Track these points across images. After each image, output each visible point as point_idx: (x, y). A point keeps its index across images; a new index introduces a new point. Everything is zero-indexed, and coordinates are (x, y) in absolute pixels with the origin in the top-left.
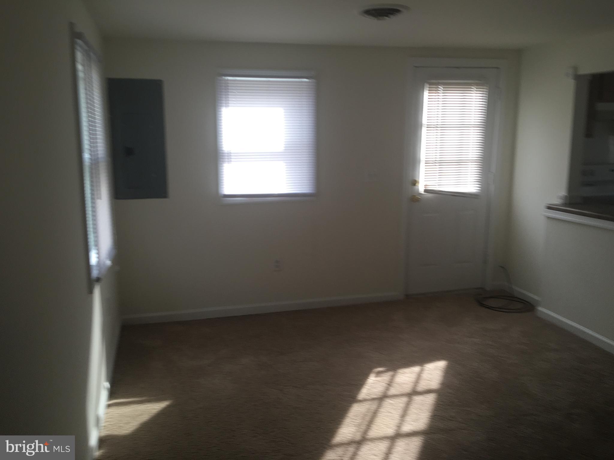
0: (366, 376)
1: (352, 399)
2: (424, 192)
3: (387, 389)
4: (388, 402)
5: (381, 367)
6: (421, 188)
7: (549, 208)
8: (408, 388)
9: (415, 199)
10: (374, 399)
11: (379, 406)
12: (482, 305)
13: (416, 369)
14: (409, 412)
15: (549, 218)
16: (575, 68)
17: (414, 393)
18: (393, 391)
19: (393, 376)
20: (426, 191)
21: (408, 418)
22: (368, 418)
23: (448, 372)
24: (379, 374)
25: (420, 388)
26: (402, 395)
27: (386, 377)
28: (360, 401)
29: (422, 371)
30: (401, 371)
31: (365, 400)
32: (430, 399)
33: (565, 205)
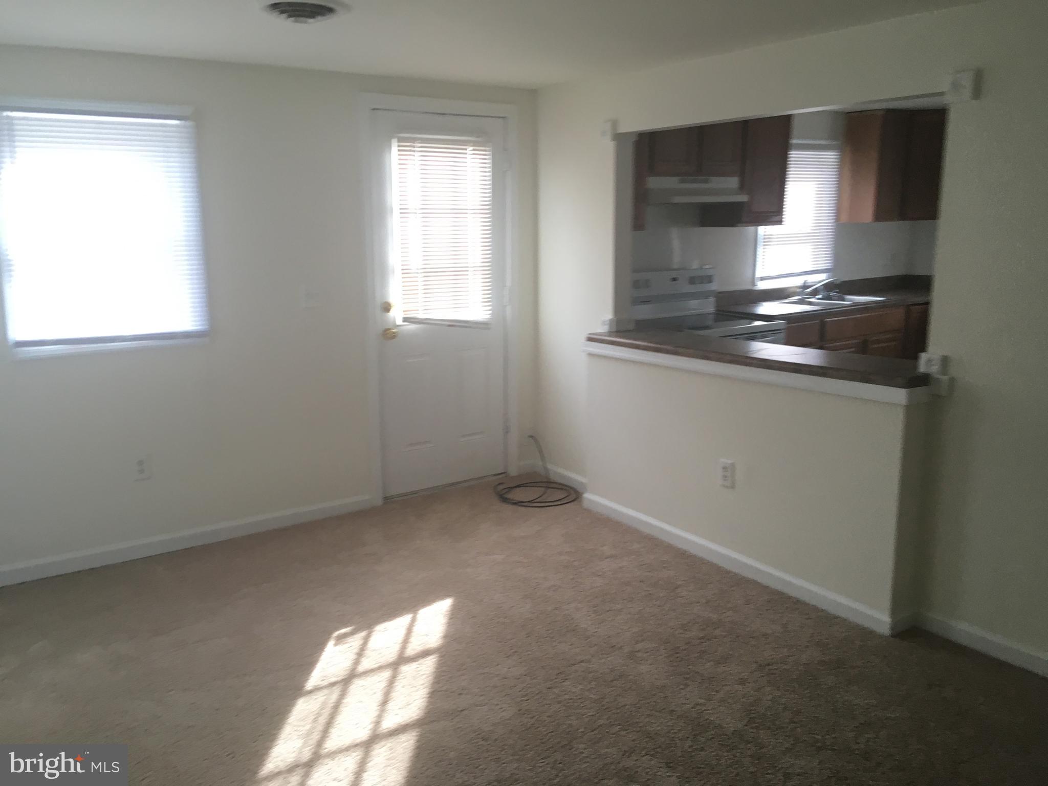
0: (319, 647)
1: (297, 691)
2: (404, 321)
3: (357, 662)
4: (357, 686)
5: (345, 625)
6: (396, 315)
7: (590, 339)
8: (391, 655)
9: (389, 334)
10: (333, 684)
11: (343, 695)
12: (504, 500)
13: (403, 621)
14: (394, 695)
15: (591, 355)
16: (615, 124)
17: (402, 660)
18: (366, 664)
19: (366, 640)
20: (406, 320)
21: (391, 705)
22: (323, 720)
23: (454, 615)
24: (341, 639)
25: (410, 651)
26: (380, 668)
27: (355, 641)
28: (310, 692)
29: (413, 620)
30: (380, 628)
31: (317, 689)
32: (428, 665)
33: (610, 333)
